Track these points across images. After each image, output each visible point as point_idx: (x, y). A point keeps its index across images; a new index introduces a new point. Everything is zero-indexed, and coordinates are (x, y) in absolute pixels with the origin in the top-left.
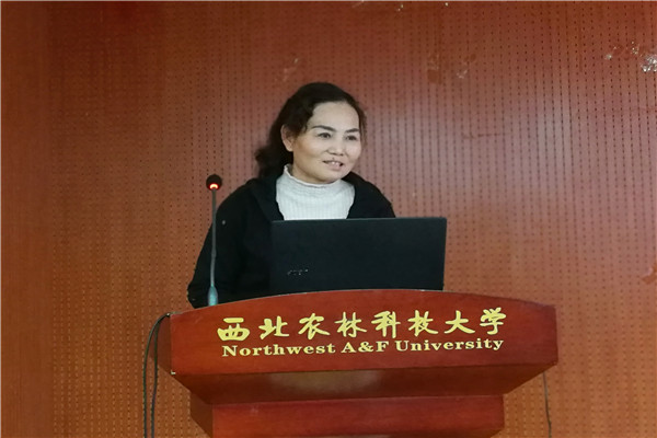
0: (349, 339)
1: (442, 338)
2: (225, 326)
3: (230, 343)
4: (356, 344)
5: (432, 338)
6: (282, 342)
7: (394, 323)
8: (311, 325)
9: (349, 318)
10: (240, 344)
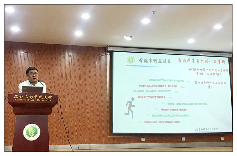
0: (31, 99)
1: (43, 99)
2: (15, 96)
3: (16, 99)
4: (32, 99)
5: (42, 99)
6: (22, 99)
7: (37, 97)
8: (26, 97)
9: (31, 96)
10: (17, 99)
